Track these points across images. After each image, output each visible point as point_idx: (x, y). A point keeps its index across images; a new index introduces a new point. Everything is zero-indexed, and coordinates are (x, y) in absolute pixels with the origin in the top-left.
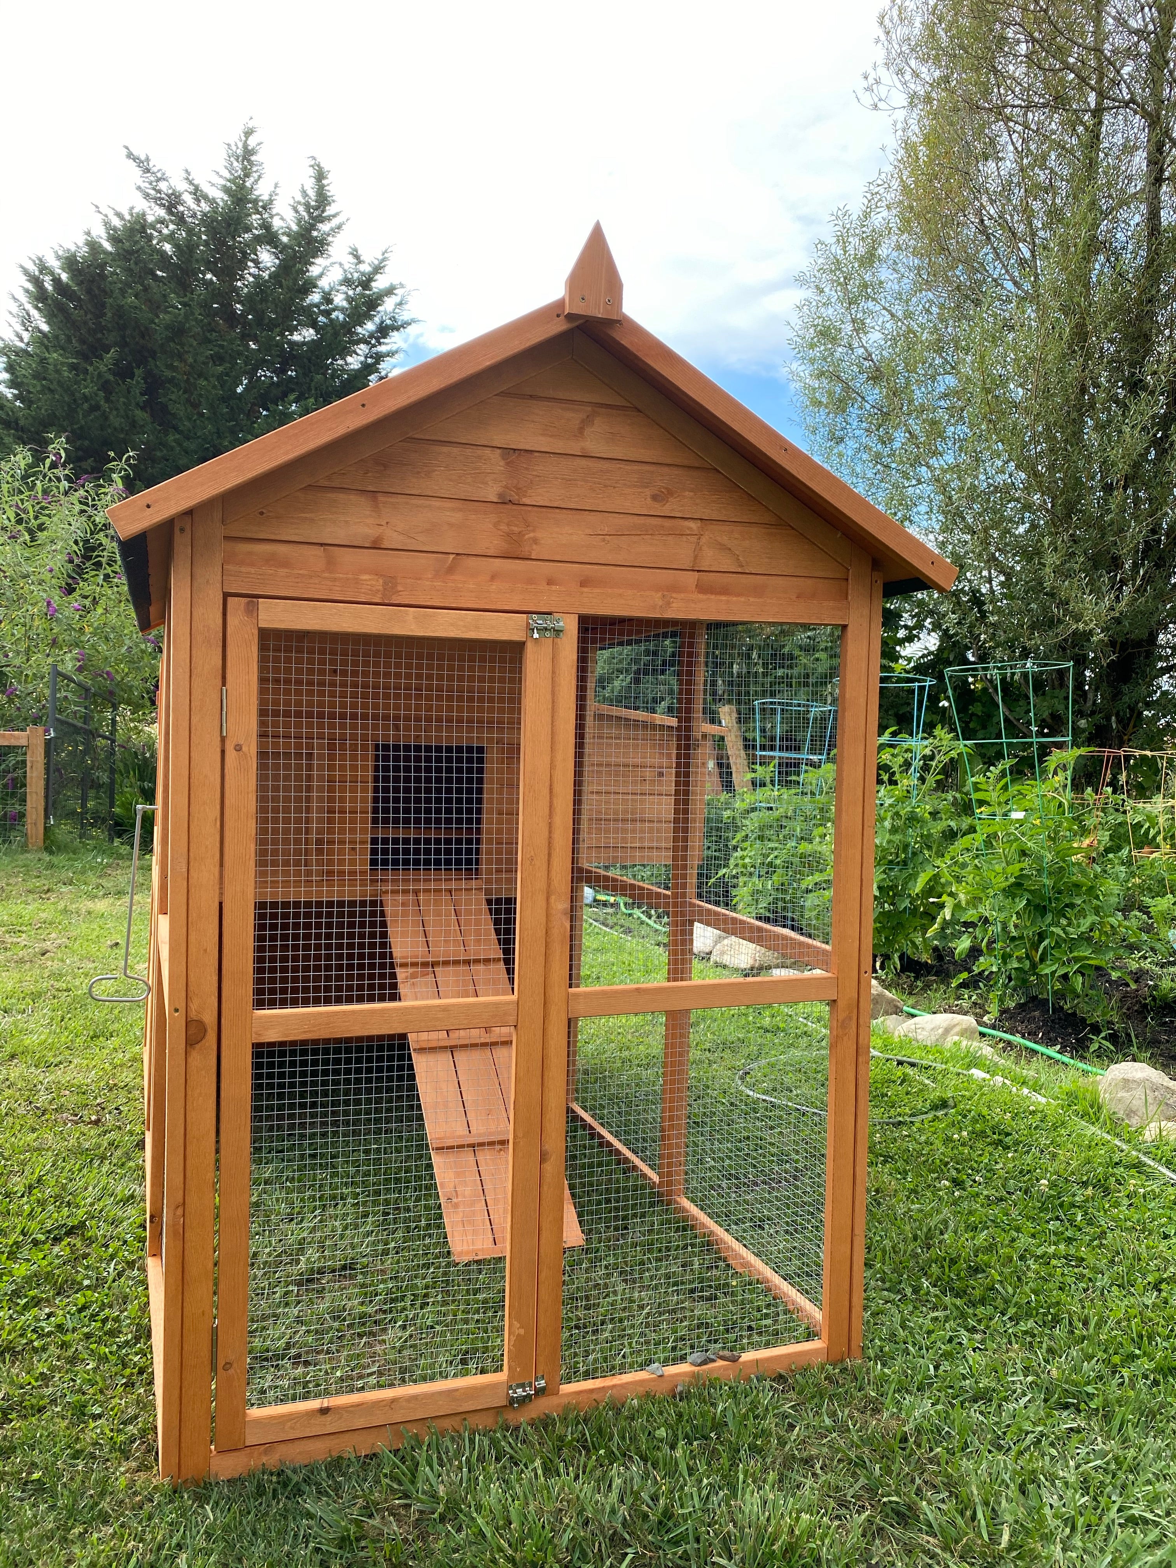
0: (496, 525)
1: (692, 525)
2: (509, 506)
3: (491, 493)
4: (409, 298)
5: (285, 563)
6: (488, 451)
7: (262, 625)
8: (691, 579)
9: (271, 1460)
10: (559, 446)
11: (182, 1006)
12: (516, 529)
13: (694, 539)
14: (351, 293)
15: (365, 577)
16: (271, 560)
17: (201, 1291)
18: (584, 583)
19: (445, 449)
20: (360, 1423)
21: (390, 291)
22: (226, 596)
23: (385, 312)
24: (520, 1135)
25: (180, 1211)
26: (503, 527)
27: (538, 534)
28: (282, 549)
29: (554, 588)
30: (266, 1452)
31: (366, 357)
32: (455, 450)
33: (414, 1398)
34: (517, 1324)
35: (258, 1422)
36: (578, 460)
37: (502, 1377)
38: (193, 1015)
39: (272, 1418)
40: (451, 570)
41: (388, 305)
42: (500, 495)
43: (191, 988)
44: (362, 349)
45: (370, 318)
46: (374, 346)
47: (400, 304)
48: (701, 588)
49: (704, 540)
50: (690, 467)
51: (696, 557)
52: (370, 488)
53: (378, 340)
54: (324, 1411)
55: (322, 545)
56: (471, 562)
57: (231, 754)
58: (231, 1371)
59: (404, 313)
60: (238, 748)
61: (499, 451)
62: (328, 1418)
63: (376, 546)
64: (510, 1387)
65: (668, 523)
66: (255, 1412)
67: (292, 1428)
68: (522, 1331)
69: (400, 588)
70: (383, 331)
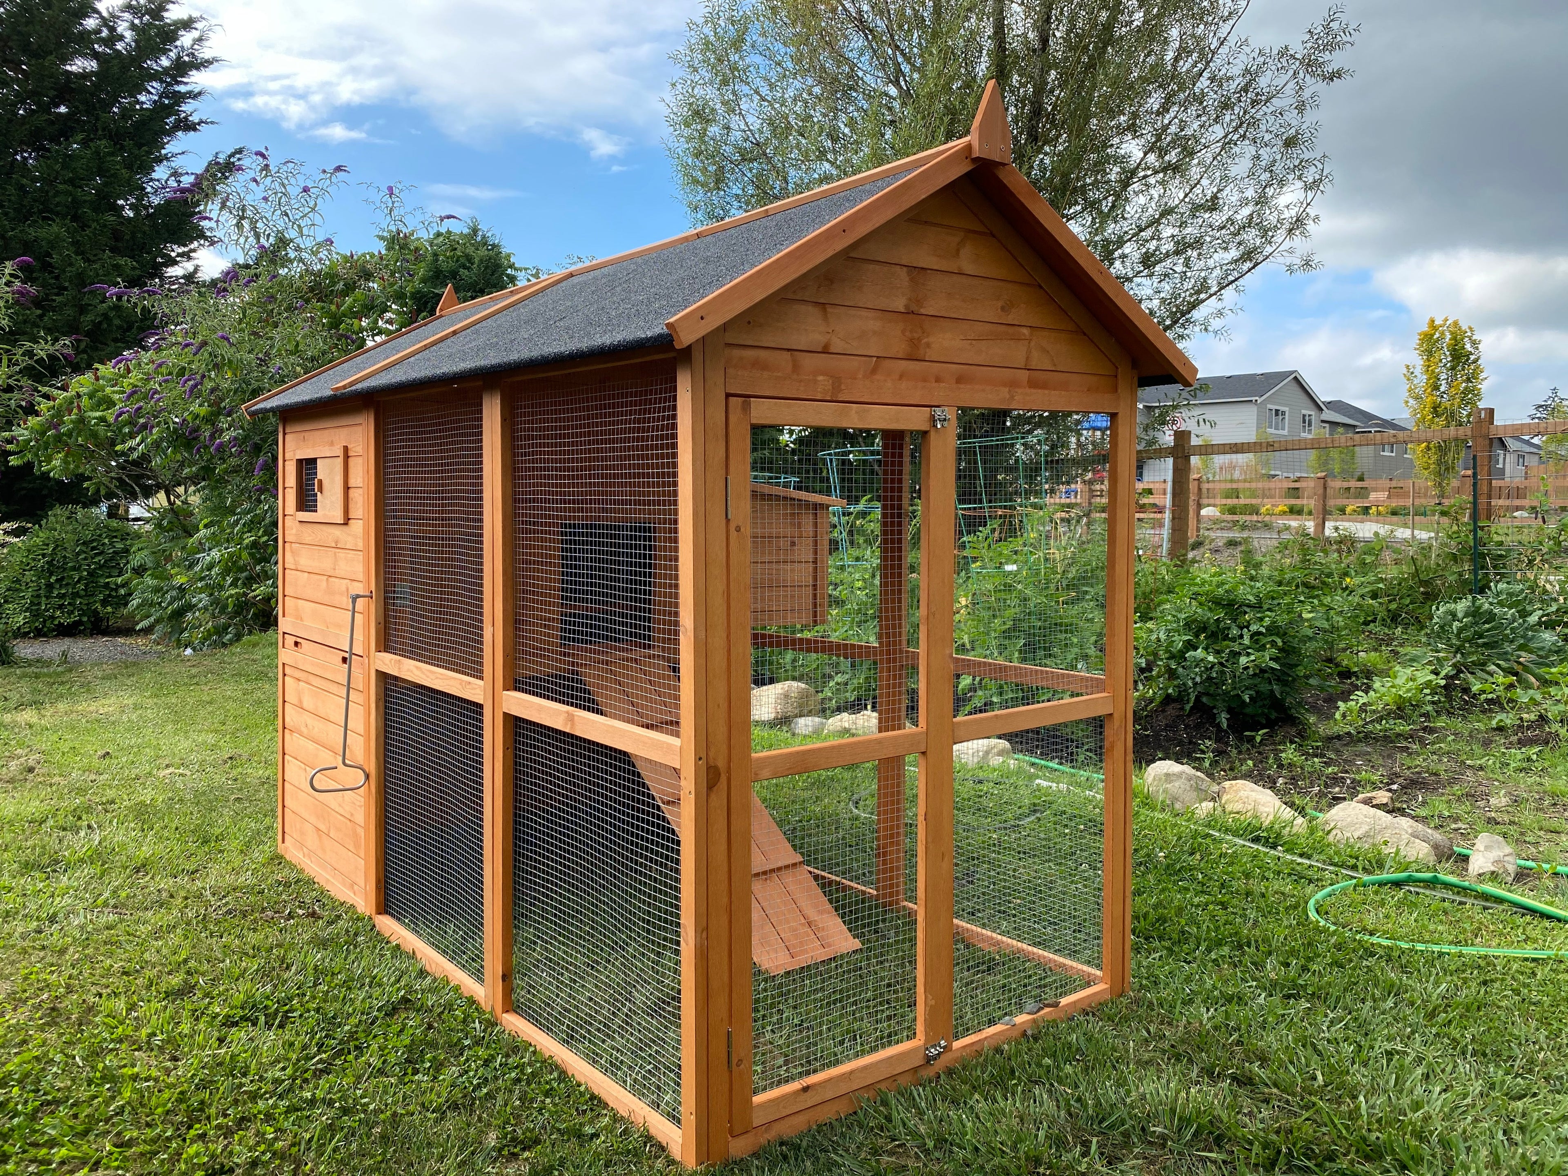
0: (903, 332)
1: (1025, 331)
2: (911, 316)
3: (900, 304)
4: (211, 34)
5: (764, 366)
6: (898, 268)
7: (754, 421)
8: (1024, 375)
9: (771, 1135)
10: (943, 265)
11: (704, 756)
12: (916, 335)
13: (1026, 342)
14: (137, 21)
15: (820, 378)
16: (756, 364)
17: (720, 1002)
18: (959, 380)
19: (871, 267)
20: (829, 1095)
21: (187, 24)
22: (728, 395)
23: (182, 47)
24: (929, 840)
25: (705, 934)
26: (907, 334)
27: (931, 339)
28: (763, 354)
29: (942, 385)
30: (766, 1130)
31: (161, 97)
32: (877, 267)
33: (865, 1068)
34: (930, 997)
35: (761, 1105)
36: (955, 277)
37: (919, 1041)
38: (712, 764)
39: (770, 1101)
40: (874, 371)
41: (186, 39)
42: (906, 306)
43: (710, 739)
44: (155, 87)
45: (165, 52)
46: (169, 84)
47: (200, 40)
48: (1033, 384)
49: (1032, 344)
50: (1027, 284)
51: (1027, 358)
52: (822, 301)
53: (174, 78)
54: (806, 1089)
55: (788, 350)
56: (887, 363)
57: (733, 533)
58: (742, 1066)
59: (205, 50)
60: (738, 529)
61: (905, 269)
62: (810, 1093)
63: (825, 351)
64: (927, 1049)
65: (1011, 330)
66: (757, 1099)
67: (784, 1107)
68: (933, 1002)
69: (843, 387)
70: (181, 68)
